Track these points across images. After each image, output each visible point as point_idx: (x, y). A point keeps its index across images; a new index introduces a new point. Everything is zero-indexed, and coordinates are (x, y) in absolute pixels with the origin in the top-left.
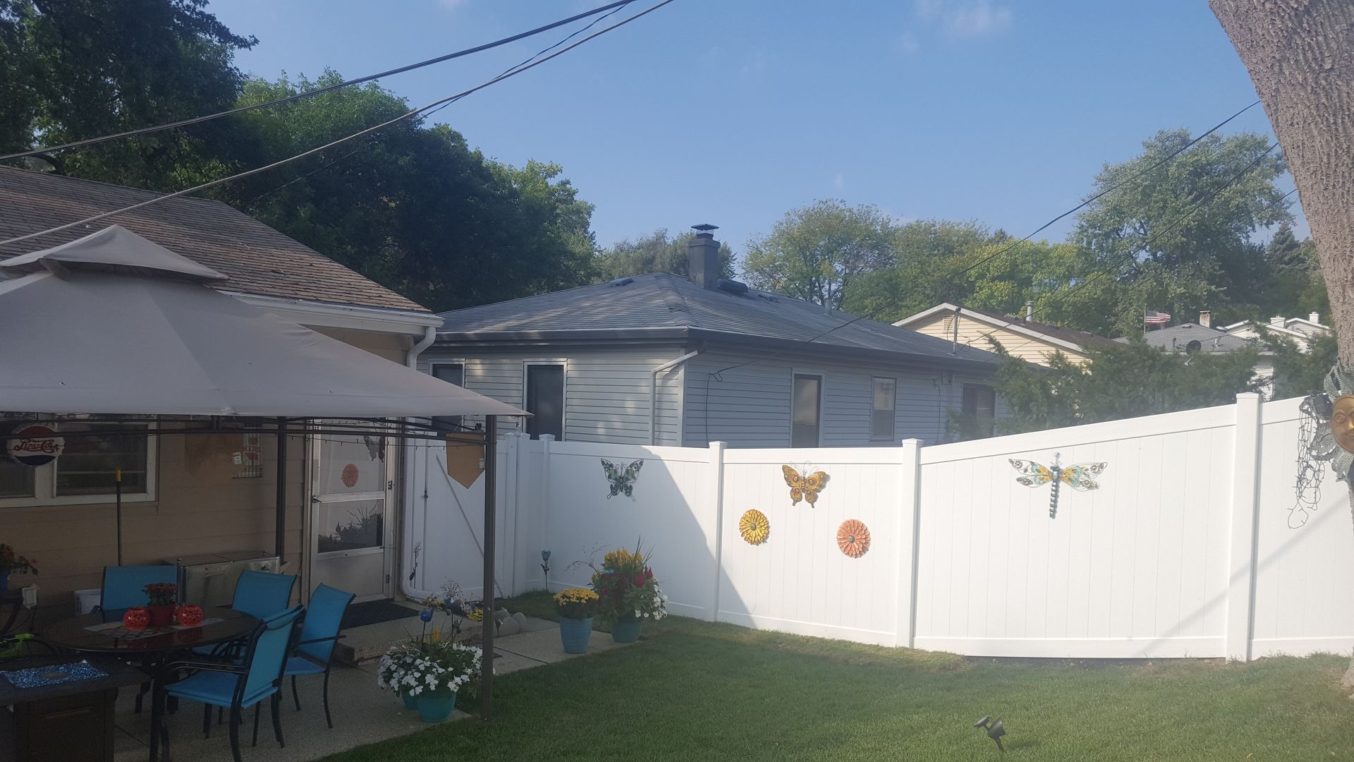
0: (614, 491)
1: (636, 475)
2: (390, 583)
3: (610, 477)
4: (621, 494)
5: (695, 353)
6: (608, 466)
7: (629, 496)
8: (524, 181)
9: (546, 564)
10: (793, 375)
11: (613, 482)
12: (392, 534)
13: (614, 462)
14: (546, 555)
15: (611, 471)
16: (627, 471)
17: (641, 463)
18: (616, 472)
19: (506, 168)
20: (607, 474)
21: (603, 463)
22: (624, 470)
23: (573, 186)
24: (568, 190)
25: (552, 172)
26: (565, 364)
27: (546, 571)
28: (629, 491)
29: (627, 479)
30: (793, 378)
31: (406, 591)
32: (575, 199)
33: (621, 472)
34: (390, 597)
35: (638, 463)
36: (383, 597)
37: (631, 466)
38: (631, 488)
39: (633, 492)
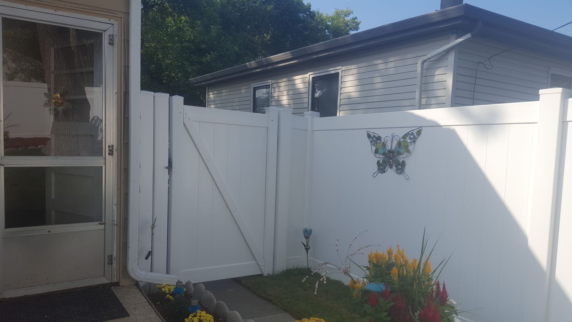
0: (381, 168)
1: (411, 148)
2: (114, 265)
3: (376, 152)
4: (391, 172)
5: (468, 36)
6: (375, 139)
7: (401, 173)
8: (333, 19)
9: (307, 242)
10: (550, 75)
11: (380, 158)
12: (115, 208)
13: (383, 134)
14: (307, 233)
15: (379, 145)
16: (399, 144)
17: (419, 133)
18: (384, 145)
19: (325, 15)
20: (374, 148)
21: (369, 136)
22: (395, 143)
23: (358, 20)
24: (356, 23)
25: (348, 14)
26: (340, 71)
27: (307, 249)
28: (401, 167)
29: (399, 153)
30: (550, 77)
31: (132, 275)
32: (359, 27)
33: (391, 145)
34: (115, 280)
35: (415, 132)
36: (104, 281)
37: (404, 137)
38: (403, 164)
39: (407, 169)
